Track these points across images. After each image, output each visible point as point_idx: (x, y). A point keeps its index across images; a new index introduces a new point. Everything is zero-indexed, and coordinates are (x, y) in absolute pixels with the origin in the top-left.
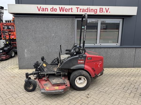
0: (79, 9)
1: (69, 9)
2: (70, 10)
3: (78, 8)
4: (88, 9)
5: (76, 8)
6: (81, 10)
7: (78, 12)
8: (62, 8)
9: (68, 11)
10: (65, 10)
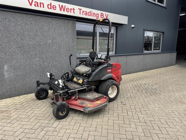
0: (81, 11)
1: (71, 9)
2: (72, 11)
3: (80, 9)
4: (90, 13)
5: (79, 9)
6: (84, 13)
7: (80, 14)
8: (62, 6)
9: (70, 11)
10: (67, 10)
